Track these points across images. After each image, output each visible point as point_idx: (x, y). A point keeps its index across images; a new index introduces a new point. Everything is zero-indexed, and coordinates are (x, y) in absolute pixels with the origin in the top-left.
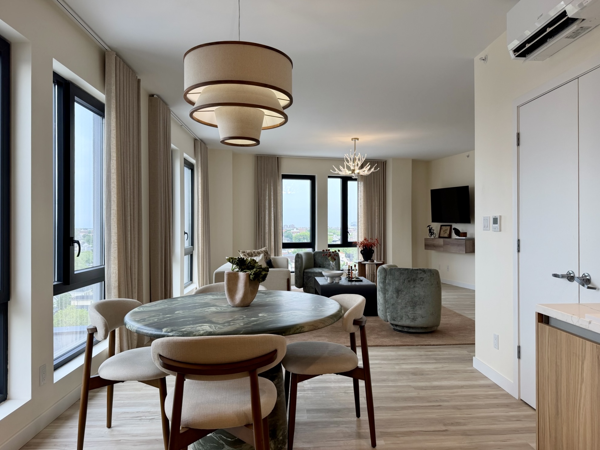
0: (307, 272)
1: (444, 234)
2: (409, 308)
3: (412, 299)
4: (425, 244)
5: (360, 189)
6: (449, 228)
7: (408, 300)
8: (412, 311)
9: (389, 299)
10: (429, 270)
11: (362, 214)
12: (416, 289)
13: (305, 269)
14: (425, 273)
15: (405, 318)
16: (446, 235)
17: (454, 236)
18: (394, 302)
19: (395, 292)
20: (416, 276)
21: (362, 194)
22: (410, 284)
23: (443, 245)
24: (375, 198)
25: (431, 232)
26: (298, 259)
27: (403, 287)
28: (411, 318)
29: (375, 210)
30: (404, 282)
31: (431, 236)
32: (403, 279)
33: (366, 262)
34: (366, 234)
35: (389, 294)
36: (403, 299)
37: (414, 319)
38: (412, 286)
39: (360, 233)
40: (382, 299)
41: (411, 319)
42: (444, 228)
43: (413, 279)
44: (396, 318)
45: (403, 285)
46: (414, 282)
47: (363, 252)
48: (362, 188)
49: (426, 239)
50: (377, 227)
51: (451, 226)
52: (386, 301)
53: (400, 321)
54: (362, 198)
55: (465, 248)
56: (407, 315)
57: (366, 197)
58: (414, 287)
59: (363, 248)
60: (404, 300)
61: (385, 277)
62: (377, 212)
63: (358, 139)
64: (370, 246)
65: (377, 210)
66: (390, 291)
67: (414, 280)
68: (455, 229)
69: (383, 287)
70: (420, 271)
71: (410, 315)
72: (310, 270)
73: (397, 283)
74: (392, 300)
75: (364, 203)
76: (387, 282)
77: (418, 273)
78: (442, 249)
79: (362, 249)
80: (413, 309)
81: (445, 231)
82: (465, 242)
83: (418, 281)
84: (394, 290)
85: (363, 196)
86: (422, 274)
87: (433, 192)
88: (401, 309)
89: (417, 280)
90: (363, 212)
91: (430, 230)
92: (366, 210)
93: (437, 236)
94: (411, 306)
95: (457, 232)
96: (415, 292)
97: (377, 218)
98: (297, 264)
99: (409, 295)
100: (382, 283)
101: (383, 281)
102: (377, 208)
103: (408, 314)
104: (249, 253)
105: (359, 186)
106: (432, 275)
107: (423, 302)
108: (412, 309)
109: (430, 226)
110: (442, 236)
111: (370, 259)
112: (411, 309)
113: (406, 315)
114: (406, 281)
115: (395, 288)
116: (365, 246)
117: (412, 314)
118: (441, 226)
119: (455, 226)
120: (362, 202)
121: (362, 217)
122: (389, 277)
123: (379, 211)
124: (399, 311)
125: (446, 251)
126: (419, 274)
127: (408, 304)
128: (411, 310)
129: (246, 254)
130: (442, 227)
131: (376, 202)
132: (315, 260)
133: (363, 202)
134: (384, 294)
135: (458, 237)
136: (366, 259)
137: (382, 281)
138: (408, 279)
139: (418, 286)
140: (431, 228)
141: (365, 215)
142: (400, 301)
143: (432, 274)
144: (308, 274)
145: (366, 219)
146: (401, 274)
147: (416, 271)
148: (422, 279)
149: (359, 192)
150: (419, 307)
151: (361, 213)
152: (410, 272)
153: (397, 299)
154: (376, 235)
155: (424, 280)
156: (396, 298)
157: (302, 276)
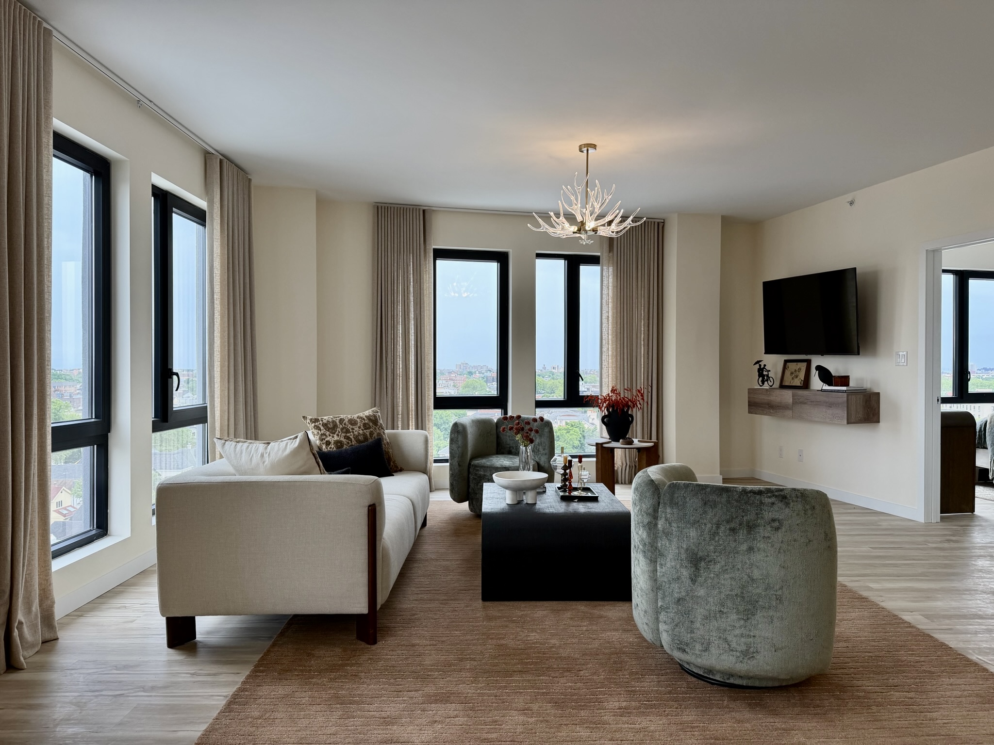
0: (476, 466)
1: (793, 379)
2: (734, 617)
3: (743, 587)
4: (749, 402)
5: (605, 282)
6: (804, 366)
7: (728, 593)
8: (740, 627)
9: (666, 580)
10: (799, 494)
11: (610, 337)
12: (757, 557)
13: (472, 458)
14: (787, 504)
15: (719, 647)
16: (797, 382)
17: (816, 383)
18: (684, 594)
19: (685, 563)
20: (757, 514)
21: (610, 292)
22: (735, 541)
23: (793, 403)
24: (639, 300)
25: (763, 374)
26: (456, 435)
27: (712, 547)
28: (739, 648)
29: (639, 328)
30: (718, 533)
31: (763, 383)
32: (714, 521)
33: (614, 444)
34: (619, 378)
35: (668, 565)
36: (713, 587)
37: (748, 654)
38: (744, 547)
39: (604, 376)
40: (646, 576)
41: (738, 654)
42: (792, 366)
43: (748, 522)
44: (687, 644)
45: (713, 542)
46: (749, 533)
47: (608, 421)
48: (610, 280)
49: (751, 391)
50: (642, 363)
51: (809, 362)
52: (656, 586)
53: (700, 656)
54: (610, 300)
55: (846, 412)
56: (726, 640)
57: (619, 299)
58: (751, 549)
59: (608, 410)
60: (716, 592)
61: (656, 510)
62: (642, 332)
63: (594, 146)
64: (624, 407)
65: (643, 327)
66: (670, 556)
67: (751, 527)
68: (819, 368)
69: (647, 541)
70: (770, 497)
71: (735, 640)
72: (483, 461)
73: (693, 533)
74: (675, 586)
75: (615, 311)
76: (659, 526)
77: (761, 503)
78: (789, 413)
79: (607, 413)
80: (745, 621)
81: (795, 375)
82: (846, 399)
83: (762, 532)
84: (683, 556)
85: (613, 298)
86: (776, 507)
87: (767, 285)
88: (706, 618)
89: (761, 530)
90: (613, 332)
91: (761, 371)
92: (619, 326)
93: (777, 384)
94: (738, 613)
95: (825, 375)
96: (752, 565)
97: (644, 345)
98: (454, 446)
99: (732, 575)
100: (644, 526)
101: (649, 523)
102: (642, 324)
103: (729, 638)
104: (328, 421)
105: (604, 274)
106: (810, 512)
107: (779, 599)
108: (742, 622)
109: (761, 361)
110: (787, 384)
111: (624, 437)
112: (739, 619)
113: (720, 638)
114: (722, 528)
115: (687, 550)
116: (613, 407)
117: (742, 635)
118: (786, 362)
119: (818, 361)
120: (610, 310)
121: (610, 342)
122: (669, 510)
123: (649, 330)
124: (698, 625)
125: (800, 418)
126: (766, 508)
127: (729, 604)
128: (737, 625)
129: (320, 426)
130: (789, 364)
131: (641, 309)
132: (498, 437)
133: (613, 309)
134: (651, 561)
135: (826, 387)
136: (614, 436)
137: (646, 521)
138: (728, 522)
139: (762, 545)
140: (762, 367)
141: (617, 338)
142: (701, 592)
143: (808, 507)
144: (478, 470)
145: (619, 346)
146: (705, 504)
147: (758, 497)
148: (776, 525)
149: (604, 288)
150: (765, 614)
151: (608, 334)
152: (737, 501)
153: (694, 584)
154: (641, 382)
155: (784, 529)
156: (688, 581)
157: (466, 474)
